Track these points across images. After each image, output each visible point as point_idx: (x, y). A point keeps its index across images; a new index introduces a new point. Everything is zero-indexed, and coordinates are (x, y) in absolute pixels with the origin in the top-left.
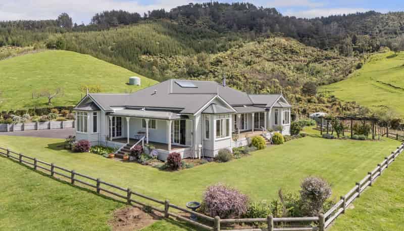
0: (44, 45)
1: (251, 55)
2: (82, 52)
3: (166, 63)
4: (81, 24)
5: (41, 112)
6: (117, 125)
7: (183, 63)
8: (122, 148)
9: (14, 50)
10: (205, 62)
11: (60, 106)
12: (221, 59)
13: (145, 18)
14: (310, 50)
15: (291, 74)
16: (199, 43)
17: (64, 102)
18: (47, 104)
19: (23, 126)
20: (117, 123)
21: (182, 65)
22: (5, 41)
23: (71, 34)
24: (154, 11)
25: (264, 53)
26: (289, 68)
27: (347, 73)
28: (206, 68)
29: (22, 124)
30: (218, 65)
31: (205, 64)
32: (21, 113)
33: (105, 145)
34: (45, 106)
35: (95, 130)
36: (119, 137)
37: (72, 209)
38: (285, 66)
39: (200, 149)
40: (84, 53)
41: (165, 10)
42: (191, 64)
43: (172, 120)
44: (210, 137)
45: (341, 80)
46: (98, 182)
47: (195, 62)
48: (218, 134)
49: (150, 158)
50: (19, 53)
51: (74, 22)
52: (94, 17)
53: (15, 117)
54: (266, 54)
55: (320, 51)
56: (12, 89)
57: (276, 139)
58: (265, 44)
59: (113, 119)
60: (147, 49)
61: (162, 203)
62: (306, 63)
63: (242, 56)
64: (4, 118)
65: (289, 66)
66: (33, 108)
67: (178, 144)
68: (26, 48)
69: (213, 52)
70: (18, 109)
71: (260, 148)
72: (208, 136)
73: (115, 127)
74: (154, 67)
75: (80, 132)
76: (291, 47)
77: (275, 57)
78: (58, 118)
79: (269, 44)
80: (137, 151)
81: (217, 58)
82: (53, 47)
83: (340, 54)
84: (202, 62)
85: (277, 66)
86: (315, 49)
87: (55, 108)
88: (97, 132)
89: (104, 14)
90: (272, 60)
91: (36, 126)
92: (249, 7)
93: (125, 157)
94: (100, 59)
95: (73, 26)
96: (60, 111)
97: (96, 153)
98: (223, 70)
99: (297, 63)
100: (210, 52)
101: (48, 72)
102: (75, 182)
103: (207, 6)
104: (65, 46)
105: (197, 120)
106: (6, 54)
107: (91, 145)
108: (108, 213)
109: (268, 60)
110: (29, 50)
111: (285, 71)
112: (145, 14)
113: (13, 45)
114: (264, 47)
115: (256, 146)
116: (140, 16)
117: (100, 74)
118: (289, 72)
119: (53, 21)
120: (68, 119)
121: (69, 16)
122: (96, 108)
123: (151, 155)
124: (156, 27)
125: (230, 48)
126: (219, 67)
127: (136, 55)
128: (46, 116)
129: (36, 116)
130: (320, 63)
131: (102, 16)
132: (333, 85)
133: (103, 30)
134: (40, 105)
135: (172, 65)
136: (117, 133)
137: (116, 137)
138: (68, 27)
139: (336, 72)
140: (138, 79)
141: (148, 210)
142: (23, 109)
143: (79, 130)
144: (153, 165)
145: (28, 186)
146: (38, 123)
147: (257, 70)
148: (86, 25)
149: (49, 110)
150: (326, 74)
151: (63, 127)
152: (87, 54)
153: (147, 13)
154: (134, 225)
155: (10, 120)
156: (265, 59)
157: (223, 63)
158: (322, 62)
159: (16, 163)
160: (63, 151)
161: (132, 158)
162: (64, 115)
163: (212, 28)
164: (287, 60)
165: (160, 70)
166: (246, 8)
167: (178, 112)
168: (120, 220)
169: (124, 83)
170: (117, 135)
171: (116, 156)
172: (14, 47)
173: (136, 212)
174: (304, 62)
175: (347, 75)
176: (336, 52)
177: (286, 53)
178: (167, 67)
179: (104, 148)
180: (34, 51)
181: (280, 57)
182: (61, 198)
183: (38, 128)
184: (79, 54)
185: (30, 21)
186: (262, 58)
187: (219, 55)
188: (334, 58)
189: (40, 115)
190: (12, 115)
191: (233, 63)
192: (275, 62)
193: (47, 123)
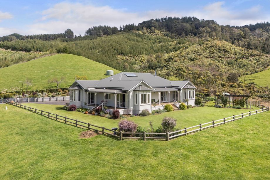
0: (56, 51)
1: (194, 53)
2: (79, 54)
3: (134, 60)
4: (79, 35)
5: (52, 91)
6: (91, 97)
7: (145, 60)
8: (92, 109)
9: (38, 54)
10: (161, 59)
11: (63, 88)
12: (172, 57)
13: (121, 30)
14: (238, 49)
15: (224, 67)
16: (158, 46)
17: (66, 86)
18: (56, 87)
19: (43, 99)
20: (91, 96)
21: (145, 61)
22: (32, 48)
23: (73, 42)
24: (127, 26)
25: (204, 52)
26: (223, 63)
27: (266, 65)
28: (161, 63)
29: (42, 98)
30: (170, 61)
31: (160, 60)
32: (42, 92)
33: (84, 107)
34: (55, 88)
35: (79, 100)
36: (92, 104)
37: (64, 131)
38: (219, 62)
39: (132, 110)
40: (80, 56)
41: (134, 24)
42: (151, 61)
43: (116, 94)
44: (138, 103)
45: (261, 71)
46: (77, 121)
47: (154, 59)
48: (142, 102)
49: (105, 113)
50: (41, 56)
51: (75, 34)
52: (87, 31)
53: (39, 94)
54: (205, 53)
55: (246, 50)
56: (37, 78)
57: (181, 106)
58: (205, 46)
59: (89, 93)
60: (122, 51)
61: (101, 128)
62: (235, 59)
63: (187, 55)
64: (33, 94)
65: (223, 61)
66: (48, 89)
67: (122, 107)
68: (45, 53)
69: (167, 52)
70: (40, 90)
71: (169, 111)
72: (137, 103)
73: (90, 98)
74: (126, 63)
75: (72, 101)
76: (223, 47)
77: (212, 55)
78: (62, 95)
79: (207, 46)
80: (99, 110)
81: (169, 56)
82: (61, 52)
83: (262, 52)
84: (159, 59)
85: (213, 61)
86: (243, 49)
87: (60, 89)
88: (81, 101)
89: (94, 29)
90: (209, 57)
91: (50, 99)
92: (194, 20)
93: (93, 113)
94: (90, 59)
95: (74, 37)
96: (63, 91)
97: (79, 111)
98: (173, 64)
99: (229, 59)
100: (165, 52)
101: (57, 68)
102: (67, 122)
103: (164, 20)
104: (68, 51)
105: (131, 94)
106: (33, 57)
107: (77, 107)
108: (79, 133)
109: (207, 57)
110: (47, 54)
111: (219, 65)
112: (121, 27)
113: (37, 50)
114: (204, 48)
115: (167, 110)
116: (118, 29)
117: (89, 69)
118: (222, 65)
119: (61, 34)
120: (67, 95)
121: (72, 31)
122: (80, 88)
123: (105, 112)
124: (128, 36)
125: (179, 49)
126: (170, 63)
127: (114, 55)
128: (56, 94)
129: (50, 93)
130: (246, 59)
131: (92, 30)
132: (254, 75)
133: (93, 39)
134: (52, 87)
135: (138, 61)
136: (91, 102)
137: (90, 104)
138: (71, 38)
139: (258, 65)
140: (112, 71)
141: (96, 131)
142: (43, 89)
143: (71, 100)
144: (106, 117)
145: (45, 123)
146: (51, 98)
147: (198, 65)
148: (82, 36)
149: (57, 90)
150: (250, 67)
151: (65, 100)
152: (82, 56)
153: (122, 27)
154: (89, 136)
155: (36, 95)
156: (204, 56)
157: (173, 60)
158: (248, 58)
159: (39, 115)
160: (63, 110)
161: (96, 113)
162: (65, 93)
163: (167, 36)
164: (220, 57)
165: (129, 65)
166: (192, 21)
167: (121, 90)
168: (83, 135)
169: (103, 74)
170: (91, 103)
171: (89, 113)
172: (37, 52)
173: (90, 132)
174: (234, 58)
175: (266, 67)
176: (260, 50)
177: (220, 52)
178: (135, 63)
179: (83, 109)
180: (49, 55)
181: (216, 55)
182: (60, 128)
183: (51, 100)
184: (77, 56)
185: (47, 35)
186: (202, 56)
187: (171, 54)
188: (257, 55)
189: (52, 93)
190: (37, 93)
191: (181, 60)
192: (212, 59)
193: (56, 97)
